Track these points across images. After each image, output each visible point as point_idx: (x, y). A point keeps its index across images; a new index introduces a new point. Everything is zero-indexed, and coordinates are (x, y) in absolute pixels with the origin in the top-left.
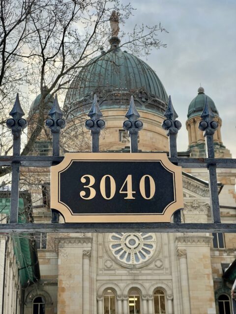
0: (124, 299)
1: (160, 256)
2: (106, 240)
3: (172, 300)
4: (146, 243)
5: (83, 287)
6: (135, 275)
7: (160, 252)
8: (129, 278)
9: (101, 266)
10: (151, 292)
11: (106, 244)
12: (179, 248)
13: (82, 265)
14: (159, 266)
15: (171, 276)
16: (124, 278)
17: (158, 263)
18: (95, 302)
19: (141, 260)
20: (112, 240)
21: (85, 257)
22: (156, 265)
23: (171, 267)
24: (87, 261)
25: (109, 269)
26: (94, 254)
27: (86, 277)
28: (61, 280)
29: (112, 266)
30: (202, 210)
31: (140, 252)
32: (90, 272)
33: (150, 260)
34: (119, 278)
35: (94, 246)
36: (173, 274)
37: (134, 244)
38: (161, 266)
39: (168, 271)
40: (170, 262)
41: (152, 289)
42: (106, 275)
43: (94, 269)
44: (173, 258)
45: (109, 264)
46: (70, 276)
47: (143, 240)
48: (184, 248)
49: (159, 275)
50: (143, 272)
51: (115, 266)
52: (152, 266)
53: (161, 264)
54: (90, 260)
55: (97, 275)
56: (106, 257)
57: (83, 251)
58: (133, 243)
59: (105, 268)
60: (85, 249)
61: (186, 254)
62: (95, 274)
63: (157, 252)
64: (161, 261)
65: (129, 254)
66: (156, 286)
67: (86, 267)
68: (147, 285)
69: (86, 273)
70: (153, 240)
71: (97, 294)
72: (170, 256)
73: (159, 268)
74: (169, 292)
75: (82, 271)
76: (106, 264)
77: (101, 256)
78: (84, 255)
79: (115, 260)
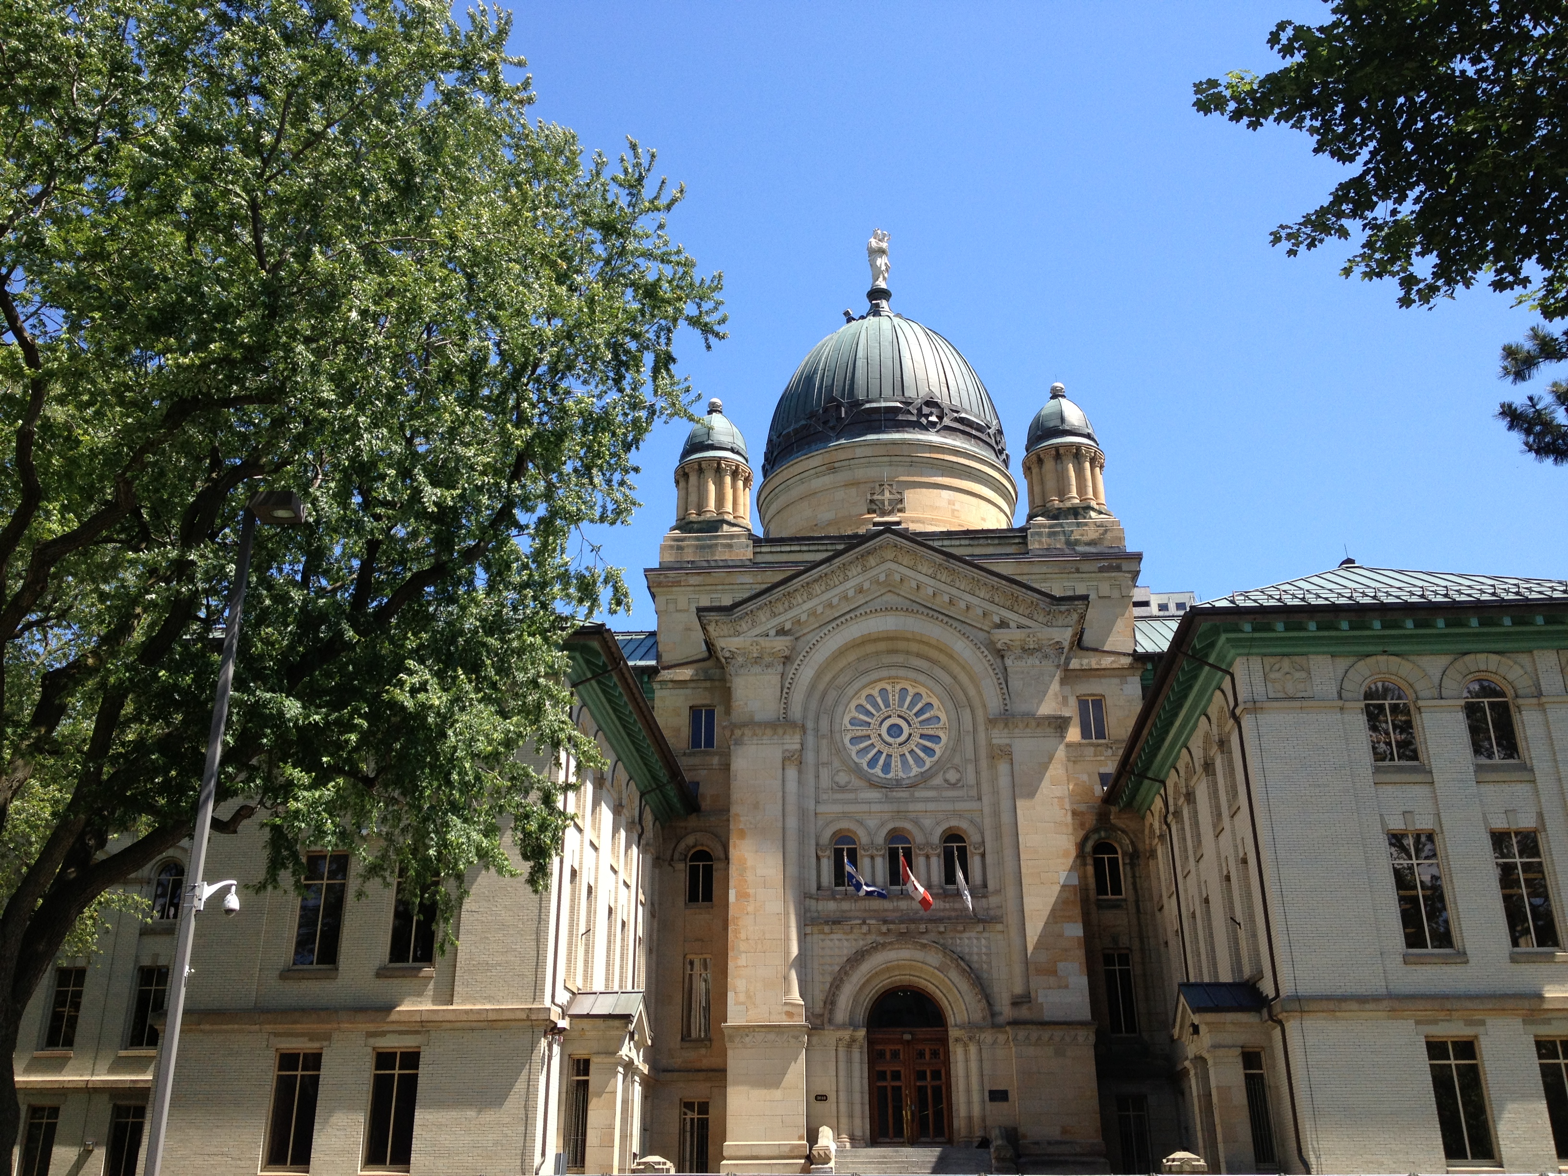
0: (875, 852)
1: (957, 760)
2: (836, 727)
3: (983, 855)
4: (925, 732)
5: (784, 828)
6: (898, 800)
7: (954, 750)
8: (886, 807)
9: (825, 781)
10: (936, 838)
11: (837, 736)
12: (994, 741)
13: (780, 782)
14: (953, 781)
15: (979, 803)
16: (875, 808)
17: (952, 776)
18: (814, 860)
19: (915, 770)
20: (849, 727)
21: (787, 763)
22: (946, 781)
23: (978, 784)
24: (792, 773)
25: (842, 789)
26: (810, 757)
27: (791, 808)
28: (737, 815)
29: (849, 782)
30: (1046, 656)
31: (912, 752)
32: (801, 796)
33: (934, 770)
34: (865, 807)
35: (810, 740)
36: (984, 798)
37: (899, 736)
38: (959, 781)
39: (974, 793)
40: (977, 773)
41: (939, 831)
42: (835, 802)
43: (811, 791)
44: (984, 763)
45: (842, 778)
46: (756, 806)
47: (918, 725)
48: (1007, 741)
49: (954, 800)
50: (917, 794)
51: (856, 782)
52: (938, 781)
53: (958, 776)
54: (800, 772)
55: (817, 802)
56: (836, 764)
57: (783, 752)
58: (898, 732)
59: (835, 787)
60: (786, 747)
61: (1010, 754)
62: (812, 802)
63: (949, 752)
64: (958, 771)
65: (889, 756)
66: (945, 826)
67: (792, 786)
68: (927, 822)
69: (792, 799)
70: (941, 725)
71: (817, 844)
72: (976, 760)
73: (953, 786)
74: (973, 837)
75: (780, 794)
76: (837, 779)
77: (825, 760)
78: (784, 760)
79: (856, 770)
